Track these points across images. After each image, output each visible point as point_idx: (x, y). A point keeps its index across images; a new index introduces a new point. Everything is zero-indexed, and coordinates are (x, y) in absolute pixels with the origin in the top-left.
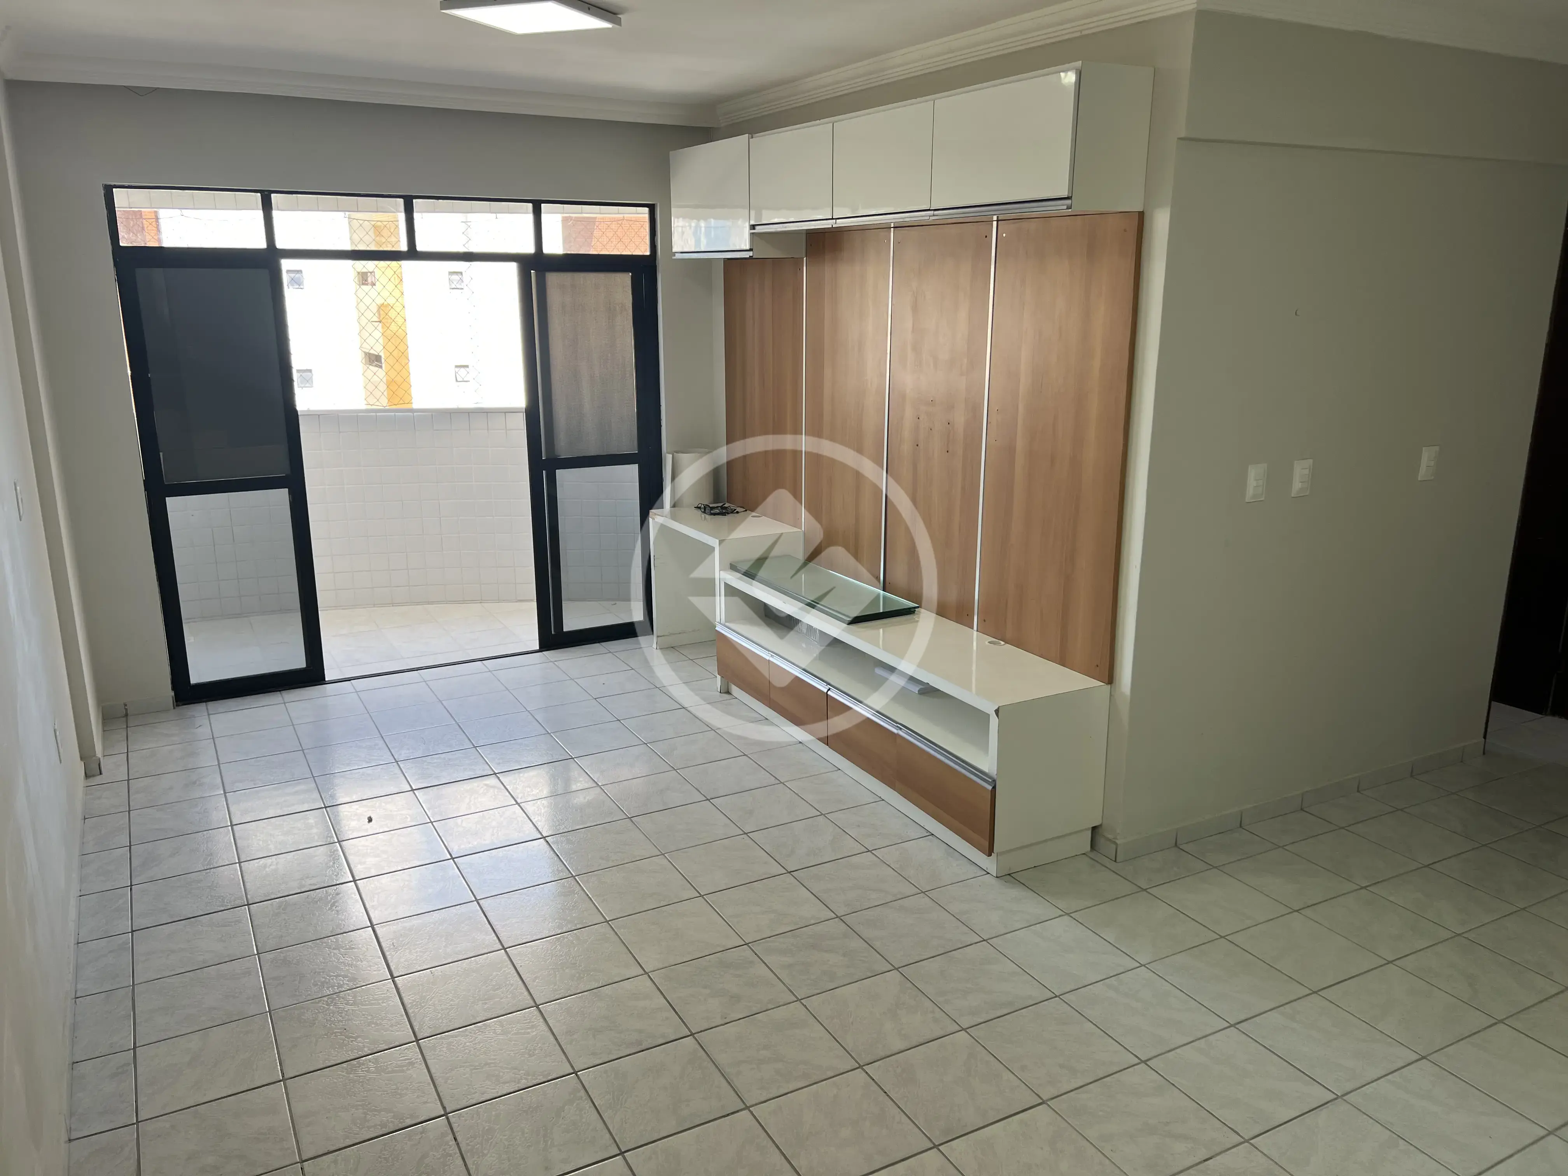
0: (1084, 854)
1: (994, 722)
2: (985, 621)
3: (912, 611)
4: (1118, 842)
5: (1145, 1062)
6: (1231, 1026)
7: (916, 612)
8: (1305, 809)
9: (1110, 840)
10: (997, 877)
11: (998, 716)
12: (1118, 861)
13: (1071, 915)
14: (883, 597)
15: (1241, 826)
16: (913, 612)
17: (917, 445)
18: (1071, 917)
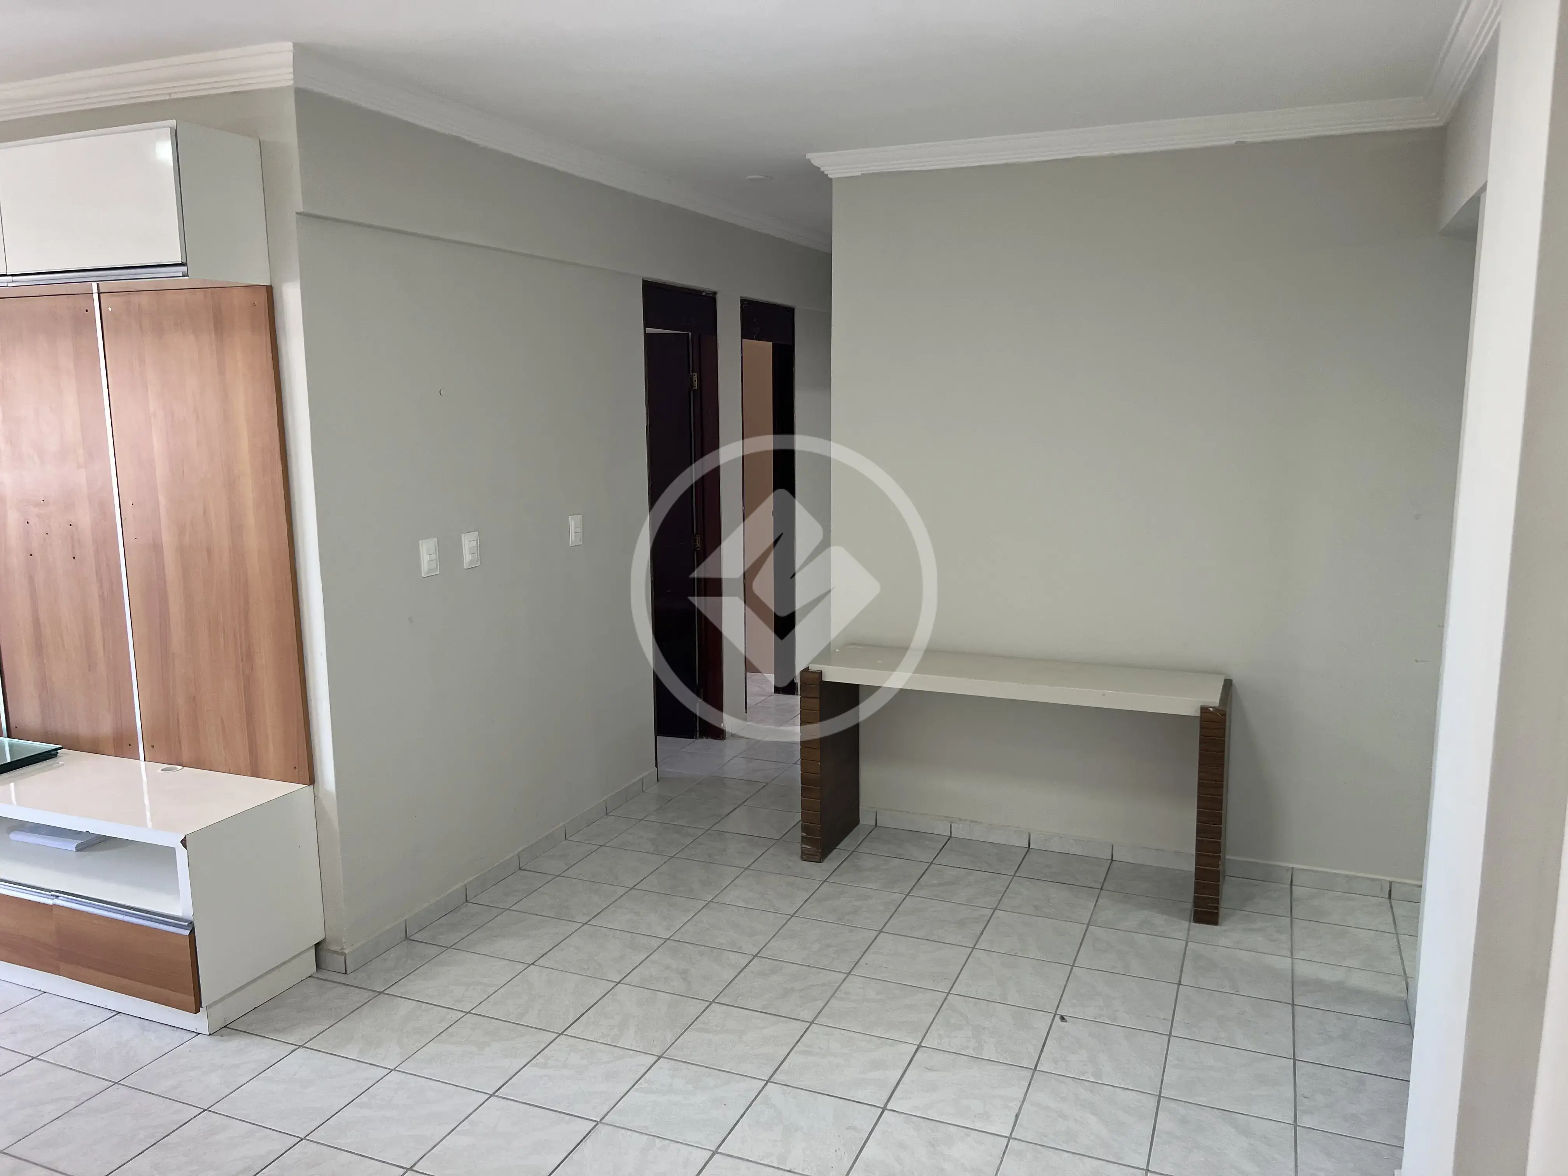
0: (310, 976)
1: (182, 854)
2: (153, 747)
3: (54, 754)
4: (346, 951)
5: (411, 1169)
6: (491, 1096)
7: (58, 755)
8: (522, 868)
9: (335, 952)
10: (210, 1035)
11: (186, 847)
12: (348, 972)
13: (306, 1045)
14: (9, 746)
15: (467, 901)
16: (56, 755)
17: (31, 555)
18: (306, 1048)
